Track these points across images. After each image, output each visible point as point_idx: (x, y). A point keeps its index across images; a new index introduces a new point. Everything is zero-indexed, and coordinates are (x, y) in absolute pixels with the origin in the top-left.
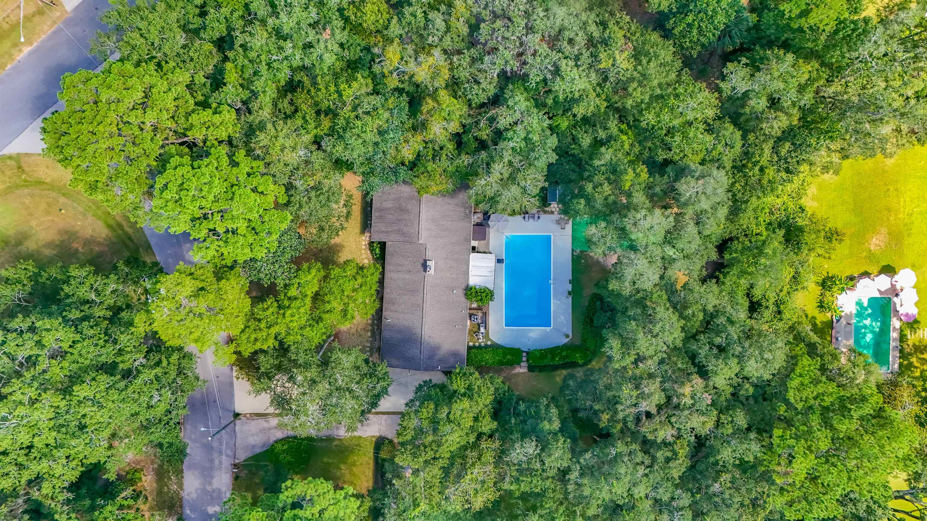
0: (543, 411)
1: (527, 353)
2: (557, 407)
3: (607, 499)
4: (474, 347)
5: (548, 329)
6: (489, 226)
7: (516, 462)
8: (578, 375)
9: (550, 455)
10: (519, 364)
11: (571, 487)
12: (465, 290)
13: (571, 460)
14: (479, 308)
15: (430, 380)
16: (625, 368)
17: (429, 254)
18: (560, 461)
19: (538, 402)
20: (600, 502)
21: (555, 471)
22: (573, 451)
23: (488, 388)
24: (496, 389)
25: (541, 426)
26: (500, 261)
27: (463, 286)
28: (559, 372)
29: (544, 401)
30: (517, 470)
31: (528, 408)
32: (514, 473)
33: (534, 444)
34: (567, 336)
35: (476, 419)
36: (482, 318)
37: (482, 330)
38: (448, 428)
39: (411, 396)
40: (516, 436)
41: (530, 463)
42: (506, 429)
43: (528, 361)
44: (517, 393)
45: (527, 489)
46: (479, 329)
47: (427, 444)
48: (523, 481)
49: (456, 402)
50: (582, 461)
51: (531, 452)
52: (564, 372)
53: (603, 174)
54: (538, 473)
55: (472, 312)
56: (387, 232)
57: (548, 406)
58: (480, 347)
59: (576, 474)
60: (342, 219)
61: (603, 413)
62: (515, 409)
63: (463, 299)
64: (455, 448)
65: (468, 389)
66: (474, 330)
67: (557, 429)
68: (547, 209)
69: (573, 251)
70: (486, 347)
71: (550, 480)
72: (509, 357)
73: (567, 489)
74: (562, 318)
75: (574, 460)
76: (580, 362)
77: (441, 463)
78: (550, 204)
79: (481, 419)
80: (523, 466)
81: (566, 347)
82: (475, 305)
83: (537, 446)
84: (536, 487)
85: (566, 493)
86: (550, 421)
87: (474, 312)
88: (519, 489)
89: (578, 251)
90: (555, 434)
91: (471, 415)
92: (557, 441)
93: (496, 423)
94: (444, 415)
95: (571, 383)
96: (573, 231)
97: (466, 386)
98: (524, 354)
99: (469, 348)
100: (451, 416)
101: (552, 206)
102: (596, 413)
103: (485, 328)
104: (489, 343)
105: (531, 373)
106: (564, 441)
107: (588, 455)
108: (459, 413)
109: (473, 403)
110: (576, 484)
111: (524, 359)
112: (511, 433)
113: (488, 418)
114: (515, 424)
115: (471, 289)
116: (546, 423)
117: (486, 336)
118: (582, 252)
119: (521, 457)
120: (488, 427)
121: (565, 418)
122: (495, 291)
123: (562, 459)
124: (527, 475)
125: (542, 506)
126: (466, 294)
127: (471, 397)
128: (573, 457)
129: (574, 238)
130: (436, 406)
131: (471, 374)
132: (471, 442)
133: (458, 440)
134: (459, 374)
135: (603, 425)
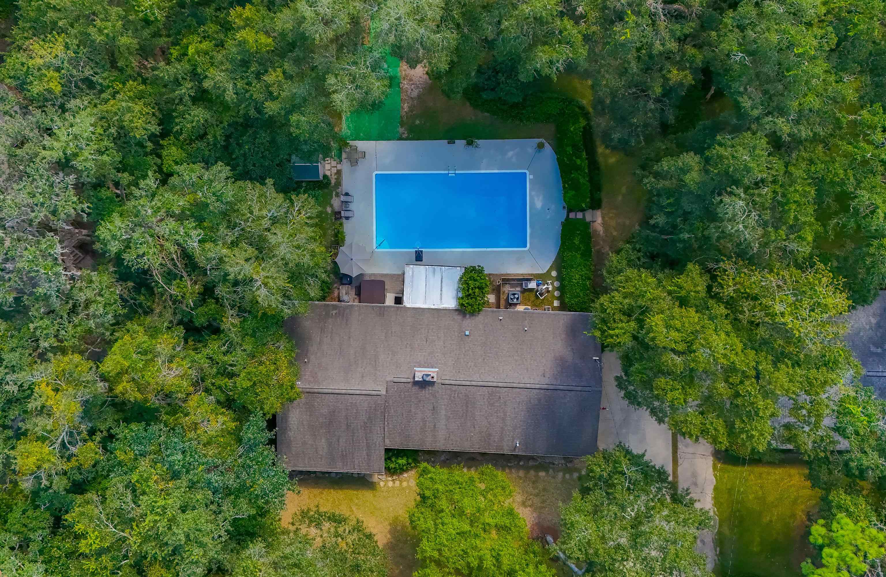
0: (667, 183)
1: (570, 211)
2: (658, 160)
3: (825, 66)
4: (560, 298)
5: (529, 177)
6: (361, 275)
7: (760, 231)
8: (603, 124)
9: (748, 170)
10: (587, 225)
11: (804, 132)
12: (464, 315)
13: (754, 134)
14: (497, 291)
15: (617, 378)
16: (587, 38)
17: (404, 377)
18: (757, 152)
19: (650, 192)
20: (832, 78)
21: (774, 160)
22: (736, 130)
23: (628, 280)
24: (631, 264)
25: (693, 187)
26: (419, 257)
27: (459, 318)
28: (601, 160)
29: (649, 181)
30: (776, 228)
31: (661, 208)
32: (782, 233)
33: (727, 199)
34: (541, 146)
35: (683, 302)
36: (512, 286)
37: (532, 285)
38: (702, 354)
39: (645, 413)
40: (713, 232)
41: (763, 205)
42: (700, 247)
43: (583, 210)
44: (637, 227)
45: (810, 210)
46: (531, 290)
47: (730, 392)
48: (796, 219)
49: (653, 339)
50: (756, 113)
51: (741, 203)
52: (601, 150)
53: (249, 84)
54: (779, 190)
55: (502, 302)
56: (368, 447)
57: (657, 175)
58: (561, 289)
59: (780, 121)
60: (340, 530)
61: (667, 79)
62: (662, 232)
63: (480, 318)
64: (737, 341)
65: (629, 316)
66: (533, 298)
67: (697, 158)
68: (333, 181)
69: (401, 139)
70: (559, 278)
71: (792, 169)
72: (577, 241)
73: (806, 140)
74: (510, 154)
75: (754, 127)
76: (583, 123)
77: (765, 366)
78: (325, 176)
79: (683, 293)
80: (767, 217)
81: (558, 149)
82: (491, 298)
83: (731, 194)
84: (805, 194)
85: (815, 139)
86: (685, 170)
87: (503, 297)
88: (811, 224)
89: (401, 130)
90: (707, 160)
91: (677, 310)
92: (720, 157)
93: (690, 266)
94: (678, 360)
95: (616, 136)
96: (368, 138)
97: (624, 318)
98: (572, 215)
99: (563, 307)
100: (681, 347)
101: (328, 173)
102: (668, 92)
103: (529, 280)
104: (554, 274)
105: (604, 204)
106: (721, 145)
107: (746, 103)
108: (674, 334)
109: (655, 307)
110: (797, 122)
111: (580, 215)
112: (707, 238)
113: (681, 280)
114: (689, 232)
115: (462, 305)
116: (687, 178)
117: (541, 278)
118: (402, 125)
119: (752, 222)
120: (698, 279)
121: (678, 145)
122: (468, 265)
123: (754, 148)
124: (784, 212)
125: (842, 183)
126: (473, 314)
127: (645, 311)
128: (749, 129)
129: (381, 137)
130: (661, 372)
131: (604, 311)
132: (724, 311)
133: (723, 336)
134: (603, 332)
135: (690, 78)
